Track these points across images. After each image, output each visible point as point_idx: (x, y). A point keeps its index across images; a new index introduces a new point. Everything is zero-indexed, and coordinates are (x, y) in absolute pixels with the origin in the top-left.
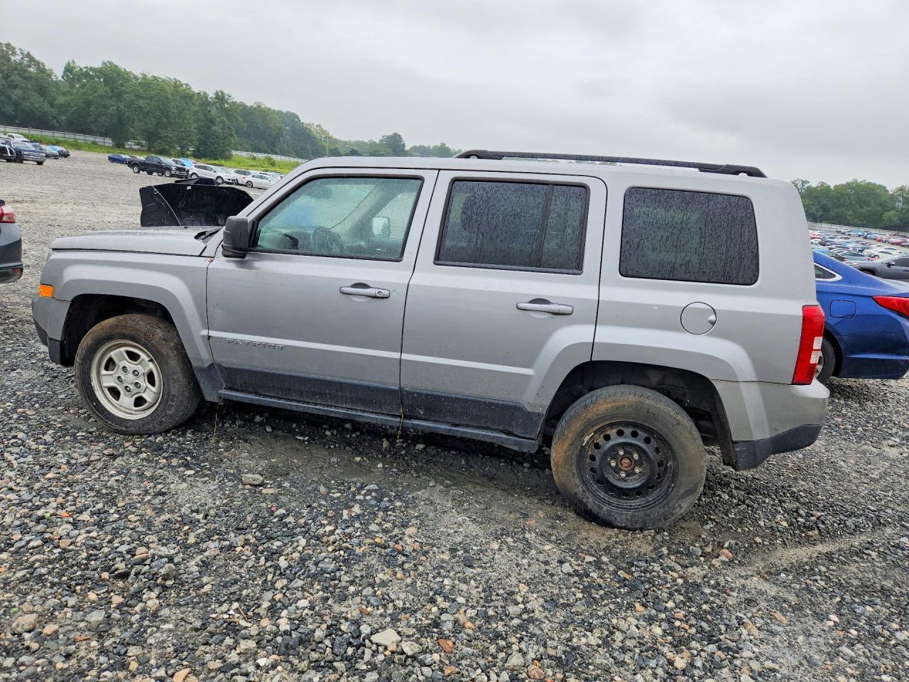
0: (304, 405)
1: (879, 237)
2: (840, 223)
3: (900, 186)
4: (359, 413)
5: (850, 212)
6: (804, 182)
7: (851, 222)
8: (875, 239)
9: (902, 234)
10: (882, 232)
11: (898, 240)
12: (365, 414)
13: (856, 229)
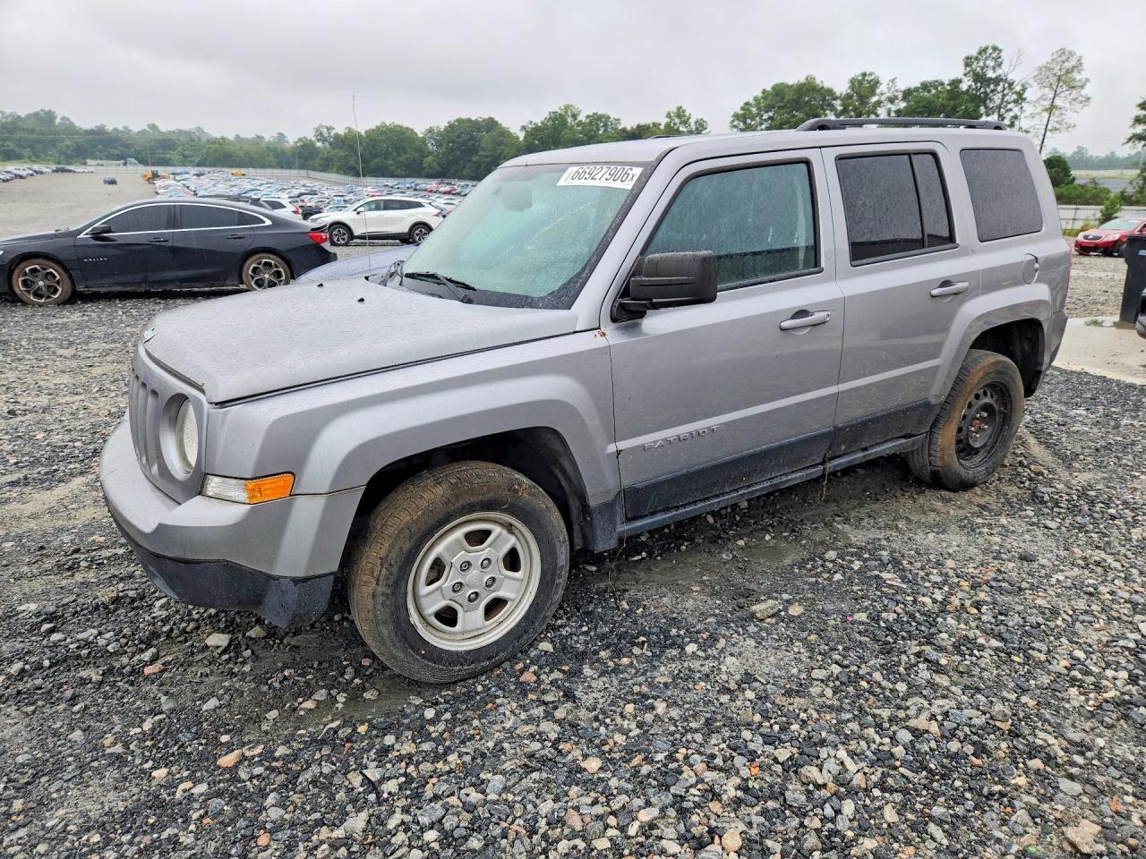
0: (726, 497)
1: (428, 187)
2: (383, 176)
3: (428, 127)
4: (784, 479)
5: (390, 162)
6: (329, 129)
7: (395, 173)
8: (426, 190)
9: (446, 181)
10: (428, 181)
11: (447, 188)
12: (789, 477)
13: (402, 180)
